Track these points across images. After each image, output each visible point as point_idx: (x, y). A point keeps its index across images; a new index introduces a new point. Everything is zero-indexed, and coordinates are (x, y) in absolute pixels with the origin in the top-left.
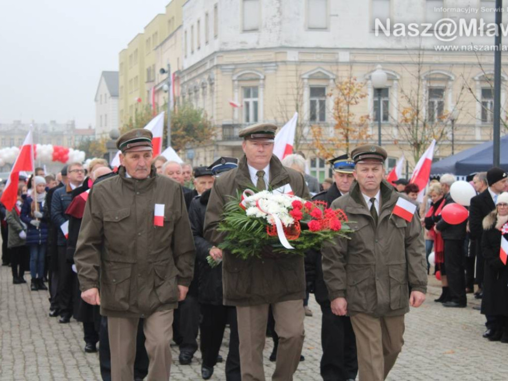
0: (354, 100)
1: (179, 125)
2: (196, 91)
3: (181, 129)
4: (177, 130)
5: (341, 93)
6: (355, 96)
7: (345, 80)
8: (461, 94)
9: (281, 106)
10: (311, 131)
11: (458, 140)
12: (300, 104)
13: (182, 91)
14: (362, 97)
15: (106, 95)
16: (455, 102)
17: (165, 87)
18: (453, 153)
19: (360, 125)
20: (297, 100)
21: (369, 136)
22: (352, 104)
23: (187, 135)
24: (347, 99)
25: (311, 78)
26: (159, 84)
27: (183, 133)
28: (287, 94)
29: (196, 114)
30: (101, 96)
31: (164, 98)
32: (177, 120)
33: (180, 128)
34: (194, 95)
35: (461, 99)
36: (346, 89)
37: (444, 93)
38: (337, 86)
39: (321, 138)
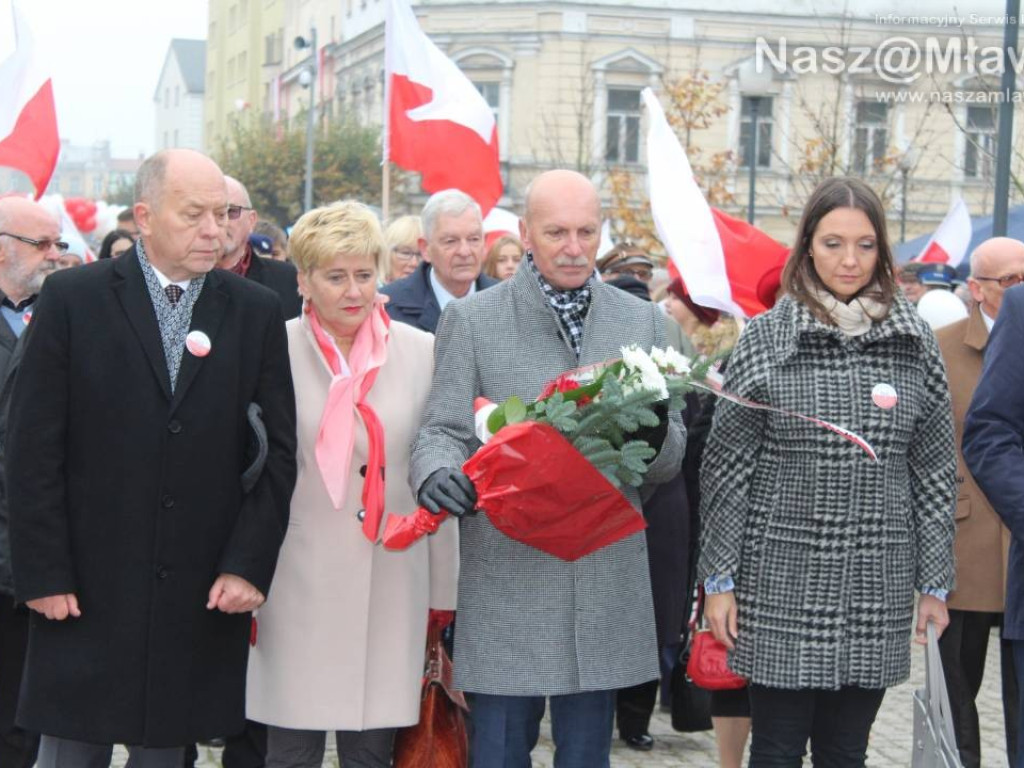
0: (701, 118)
1: (331, 157)
2: (368, 88)
3: (335, 166)
4: (325, 169)
5: (674, 105)
6: (704, 112)
7: (685, 76)
8: (927, 114)
9: (547, 125)
10: (609, 182)
11: (914, 213)
12: (586, 124)
13: (338, 87)
14: (718, 112)
15: (177, 88)
16: (914, 134)
17: (305, 76)
18: (902, 239)
19: (712, 174)
20: (581, 115)
21: (729, 197)
22: (696, 127)
23: (345, 180)
24: (687, 117)
25: (611, 69)
26: (290, 70)
27: (339, 175)
28: (560, 102)
29: (367, 136)
30: (168, 91)
31: (300, 100)
32: (326, 148)
33: (332, 164)
34: (363, 95)
35: (925, 127)
36: (685, 96)
37: (890, 113)
38: (667, 87)
39: (628, 197)
